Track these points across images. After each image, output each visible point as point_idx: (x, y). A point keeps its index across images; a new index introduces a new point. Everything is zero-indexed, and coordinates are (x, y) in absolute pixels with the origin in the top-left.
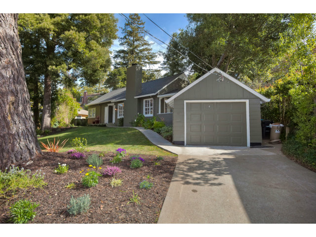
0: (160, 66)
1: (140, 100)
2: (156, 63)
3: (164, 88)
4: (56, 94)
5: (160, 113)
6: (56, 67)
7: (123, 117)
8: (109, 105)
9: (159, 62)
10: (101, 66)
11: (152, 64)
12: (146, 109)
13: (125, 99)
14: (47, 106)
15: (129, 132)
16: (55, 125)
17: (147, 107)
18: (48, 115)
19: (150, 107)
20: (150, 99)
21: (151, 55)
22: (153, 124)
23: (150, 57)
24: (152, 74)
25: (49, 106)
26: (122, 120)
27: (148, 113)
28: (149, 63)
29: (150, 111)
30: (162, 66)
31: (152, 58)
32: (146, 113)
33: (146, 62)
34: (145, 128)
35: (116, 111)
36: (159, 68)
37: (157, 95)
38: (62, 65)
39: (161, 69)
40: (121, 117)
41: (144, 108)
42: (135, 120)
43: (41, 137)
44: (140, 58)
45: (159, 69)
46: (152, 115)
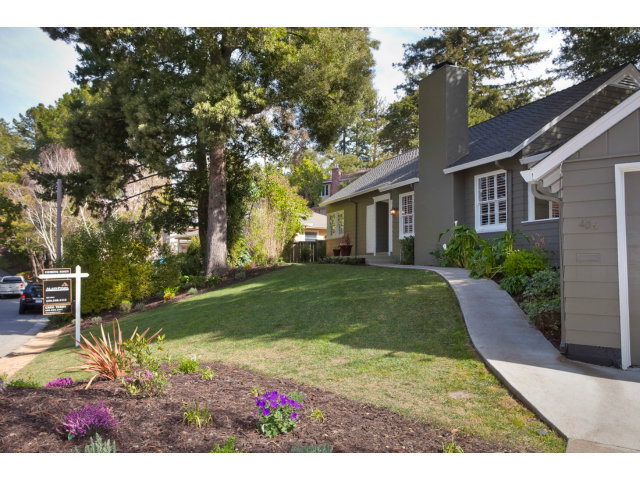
0: (552, 67)
1: (464, 178)
2: (534, 58)
3: (547, 128)
4: (245, 180)
5: (531, 218)
6: (213, 105)
7: (413, 234)
8: (377, 199)
9: (547, 54)
10: (335, 87)
11: (522, 63)
12: (484, 209)
13: (417, 180)
14: (216, 211)
15: (412, 290)
16: (243, 260)
17: (488, 201)
18: (221, 235)
19: (496, 200)
20: (495, 173)
21: (517, 38)
22: (502, 259)
23: (513, 44)
24: (522, 95)
25: (221, 213)
26: (409, 246)
27: (493, 222)
28: (511, 64)
29: (497, 211)
30: (557, 67)
31: (521, 45)
32: (484, 221)
33: (502, 63)
34: (473, 274)
35: (396, 217)
36: (548, 72)
37: (520, 155)
38: (228, 99)
39: (555, 75)
40: (408, 235)
41: (478, 203)
42: (445, 246)
43: (199, 293)
44: (481, 53)
45: (545, 77)
46: (503, 227)
